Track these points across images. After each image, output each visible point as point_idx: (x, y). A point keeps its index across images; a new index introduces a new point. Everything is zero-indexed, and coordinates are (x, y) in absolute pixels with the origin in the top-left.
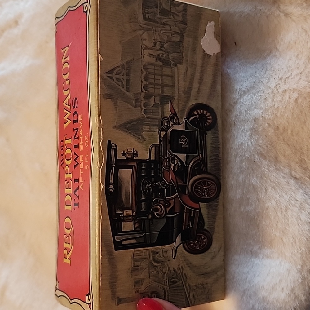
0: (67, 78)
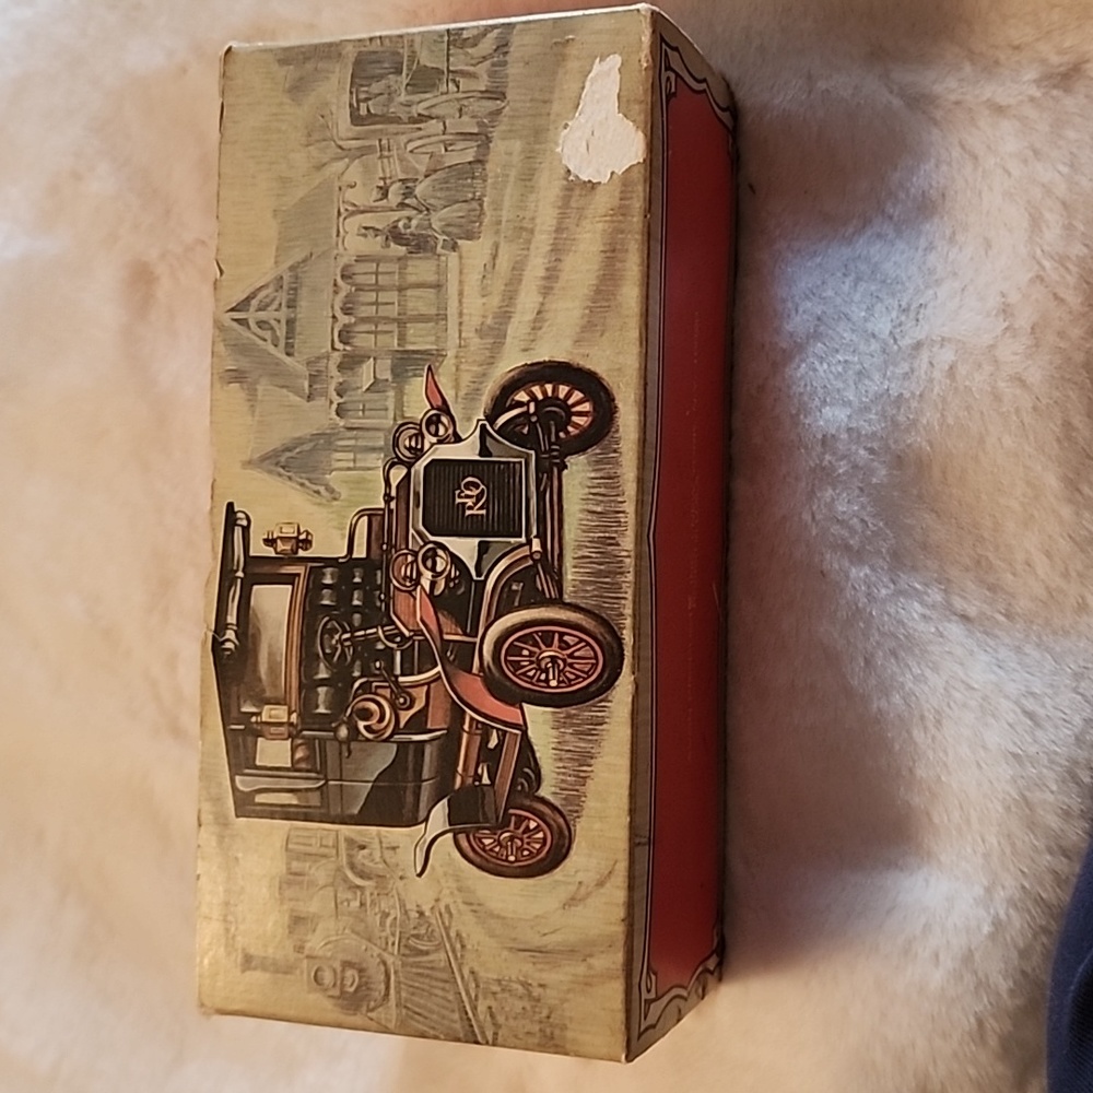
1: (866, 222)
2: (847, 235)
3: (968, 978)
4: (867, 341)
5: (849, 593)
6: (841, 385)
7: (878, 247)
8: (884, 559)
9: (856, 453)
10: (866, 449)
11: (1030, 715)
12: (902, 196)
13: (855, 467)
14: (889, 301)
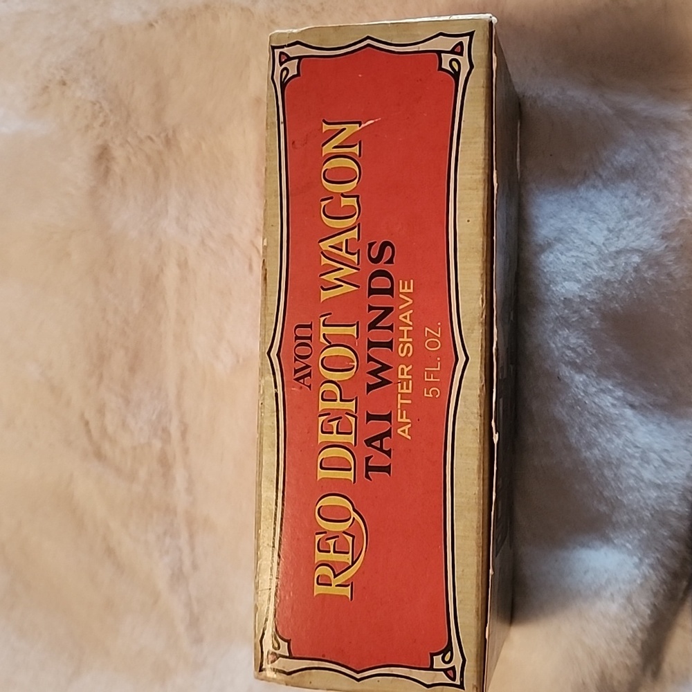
0: (346, 193)
1: (585, 176)
2: (574, 183)
3: (630, 608)
4: (589, 246)
5: (574, 390)
6: (574, 270)
7: (593, 192)
8: (594, 371)
9: (583, 310)
10: (589, 308)
11: (664, 461)
12: (609, 165)
13: (582, 318)
14: (601, 225)
